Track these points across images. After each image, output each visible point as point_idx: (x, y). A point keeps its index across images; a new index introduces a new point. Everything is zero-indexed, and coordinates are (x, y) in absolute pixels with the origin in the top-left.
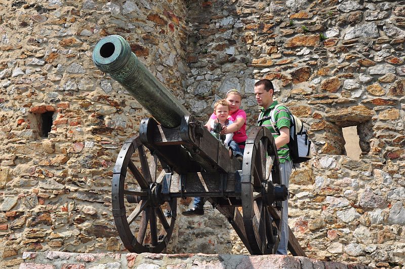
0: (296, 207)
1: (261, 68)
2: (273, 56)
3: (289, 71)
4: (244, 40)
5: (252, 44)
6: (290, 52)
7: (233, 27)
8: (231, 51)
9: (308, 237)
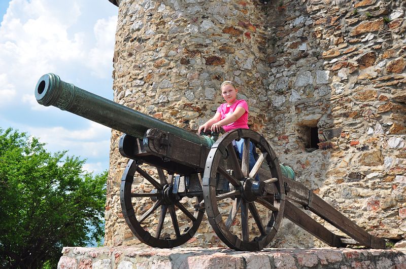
0: (367, 187)
1: (330, 59)
2: (340, 46)
3: (355, 58)
4: (314, 36)
5: (321, 38)
6: (355, 40)
7: (305, 25)
8: (303, 47)
9: (380, 216)
